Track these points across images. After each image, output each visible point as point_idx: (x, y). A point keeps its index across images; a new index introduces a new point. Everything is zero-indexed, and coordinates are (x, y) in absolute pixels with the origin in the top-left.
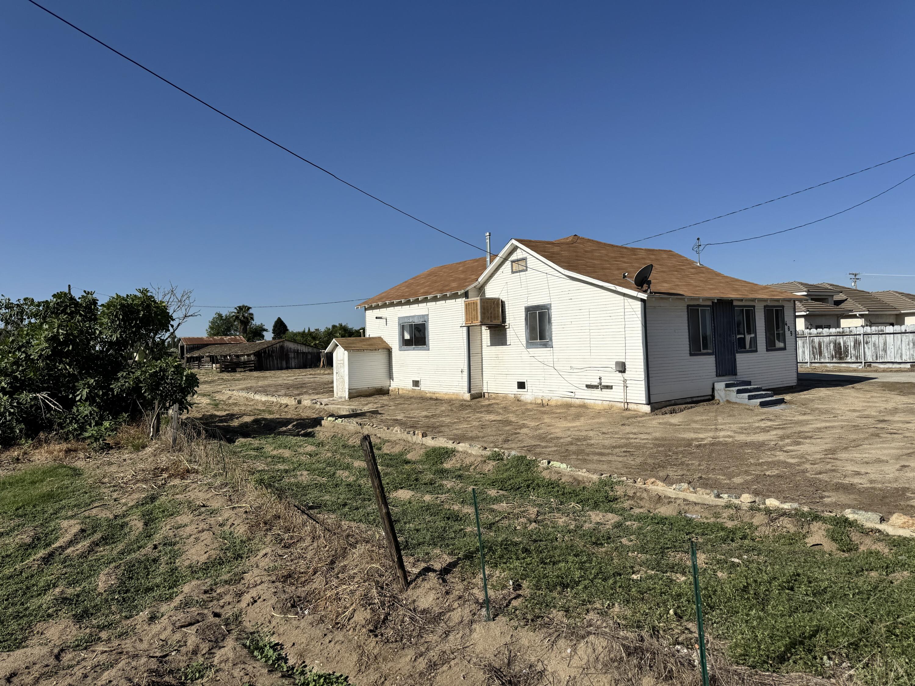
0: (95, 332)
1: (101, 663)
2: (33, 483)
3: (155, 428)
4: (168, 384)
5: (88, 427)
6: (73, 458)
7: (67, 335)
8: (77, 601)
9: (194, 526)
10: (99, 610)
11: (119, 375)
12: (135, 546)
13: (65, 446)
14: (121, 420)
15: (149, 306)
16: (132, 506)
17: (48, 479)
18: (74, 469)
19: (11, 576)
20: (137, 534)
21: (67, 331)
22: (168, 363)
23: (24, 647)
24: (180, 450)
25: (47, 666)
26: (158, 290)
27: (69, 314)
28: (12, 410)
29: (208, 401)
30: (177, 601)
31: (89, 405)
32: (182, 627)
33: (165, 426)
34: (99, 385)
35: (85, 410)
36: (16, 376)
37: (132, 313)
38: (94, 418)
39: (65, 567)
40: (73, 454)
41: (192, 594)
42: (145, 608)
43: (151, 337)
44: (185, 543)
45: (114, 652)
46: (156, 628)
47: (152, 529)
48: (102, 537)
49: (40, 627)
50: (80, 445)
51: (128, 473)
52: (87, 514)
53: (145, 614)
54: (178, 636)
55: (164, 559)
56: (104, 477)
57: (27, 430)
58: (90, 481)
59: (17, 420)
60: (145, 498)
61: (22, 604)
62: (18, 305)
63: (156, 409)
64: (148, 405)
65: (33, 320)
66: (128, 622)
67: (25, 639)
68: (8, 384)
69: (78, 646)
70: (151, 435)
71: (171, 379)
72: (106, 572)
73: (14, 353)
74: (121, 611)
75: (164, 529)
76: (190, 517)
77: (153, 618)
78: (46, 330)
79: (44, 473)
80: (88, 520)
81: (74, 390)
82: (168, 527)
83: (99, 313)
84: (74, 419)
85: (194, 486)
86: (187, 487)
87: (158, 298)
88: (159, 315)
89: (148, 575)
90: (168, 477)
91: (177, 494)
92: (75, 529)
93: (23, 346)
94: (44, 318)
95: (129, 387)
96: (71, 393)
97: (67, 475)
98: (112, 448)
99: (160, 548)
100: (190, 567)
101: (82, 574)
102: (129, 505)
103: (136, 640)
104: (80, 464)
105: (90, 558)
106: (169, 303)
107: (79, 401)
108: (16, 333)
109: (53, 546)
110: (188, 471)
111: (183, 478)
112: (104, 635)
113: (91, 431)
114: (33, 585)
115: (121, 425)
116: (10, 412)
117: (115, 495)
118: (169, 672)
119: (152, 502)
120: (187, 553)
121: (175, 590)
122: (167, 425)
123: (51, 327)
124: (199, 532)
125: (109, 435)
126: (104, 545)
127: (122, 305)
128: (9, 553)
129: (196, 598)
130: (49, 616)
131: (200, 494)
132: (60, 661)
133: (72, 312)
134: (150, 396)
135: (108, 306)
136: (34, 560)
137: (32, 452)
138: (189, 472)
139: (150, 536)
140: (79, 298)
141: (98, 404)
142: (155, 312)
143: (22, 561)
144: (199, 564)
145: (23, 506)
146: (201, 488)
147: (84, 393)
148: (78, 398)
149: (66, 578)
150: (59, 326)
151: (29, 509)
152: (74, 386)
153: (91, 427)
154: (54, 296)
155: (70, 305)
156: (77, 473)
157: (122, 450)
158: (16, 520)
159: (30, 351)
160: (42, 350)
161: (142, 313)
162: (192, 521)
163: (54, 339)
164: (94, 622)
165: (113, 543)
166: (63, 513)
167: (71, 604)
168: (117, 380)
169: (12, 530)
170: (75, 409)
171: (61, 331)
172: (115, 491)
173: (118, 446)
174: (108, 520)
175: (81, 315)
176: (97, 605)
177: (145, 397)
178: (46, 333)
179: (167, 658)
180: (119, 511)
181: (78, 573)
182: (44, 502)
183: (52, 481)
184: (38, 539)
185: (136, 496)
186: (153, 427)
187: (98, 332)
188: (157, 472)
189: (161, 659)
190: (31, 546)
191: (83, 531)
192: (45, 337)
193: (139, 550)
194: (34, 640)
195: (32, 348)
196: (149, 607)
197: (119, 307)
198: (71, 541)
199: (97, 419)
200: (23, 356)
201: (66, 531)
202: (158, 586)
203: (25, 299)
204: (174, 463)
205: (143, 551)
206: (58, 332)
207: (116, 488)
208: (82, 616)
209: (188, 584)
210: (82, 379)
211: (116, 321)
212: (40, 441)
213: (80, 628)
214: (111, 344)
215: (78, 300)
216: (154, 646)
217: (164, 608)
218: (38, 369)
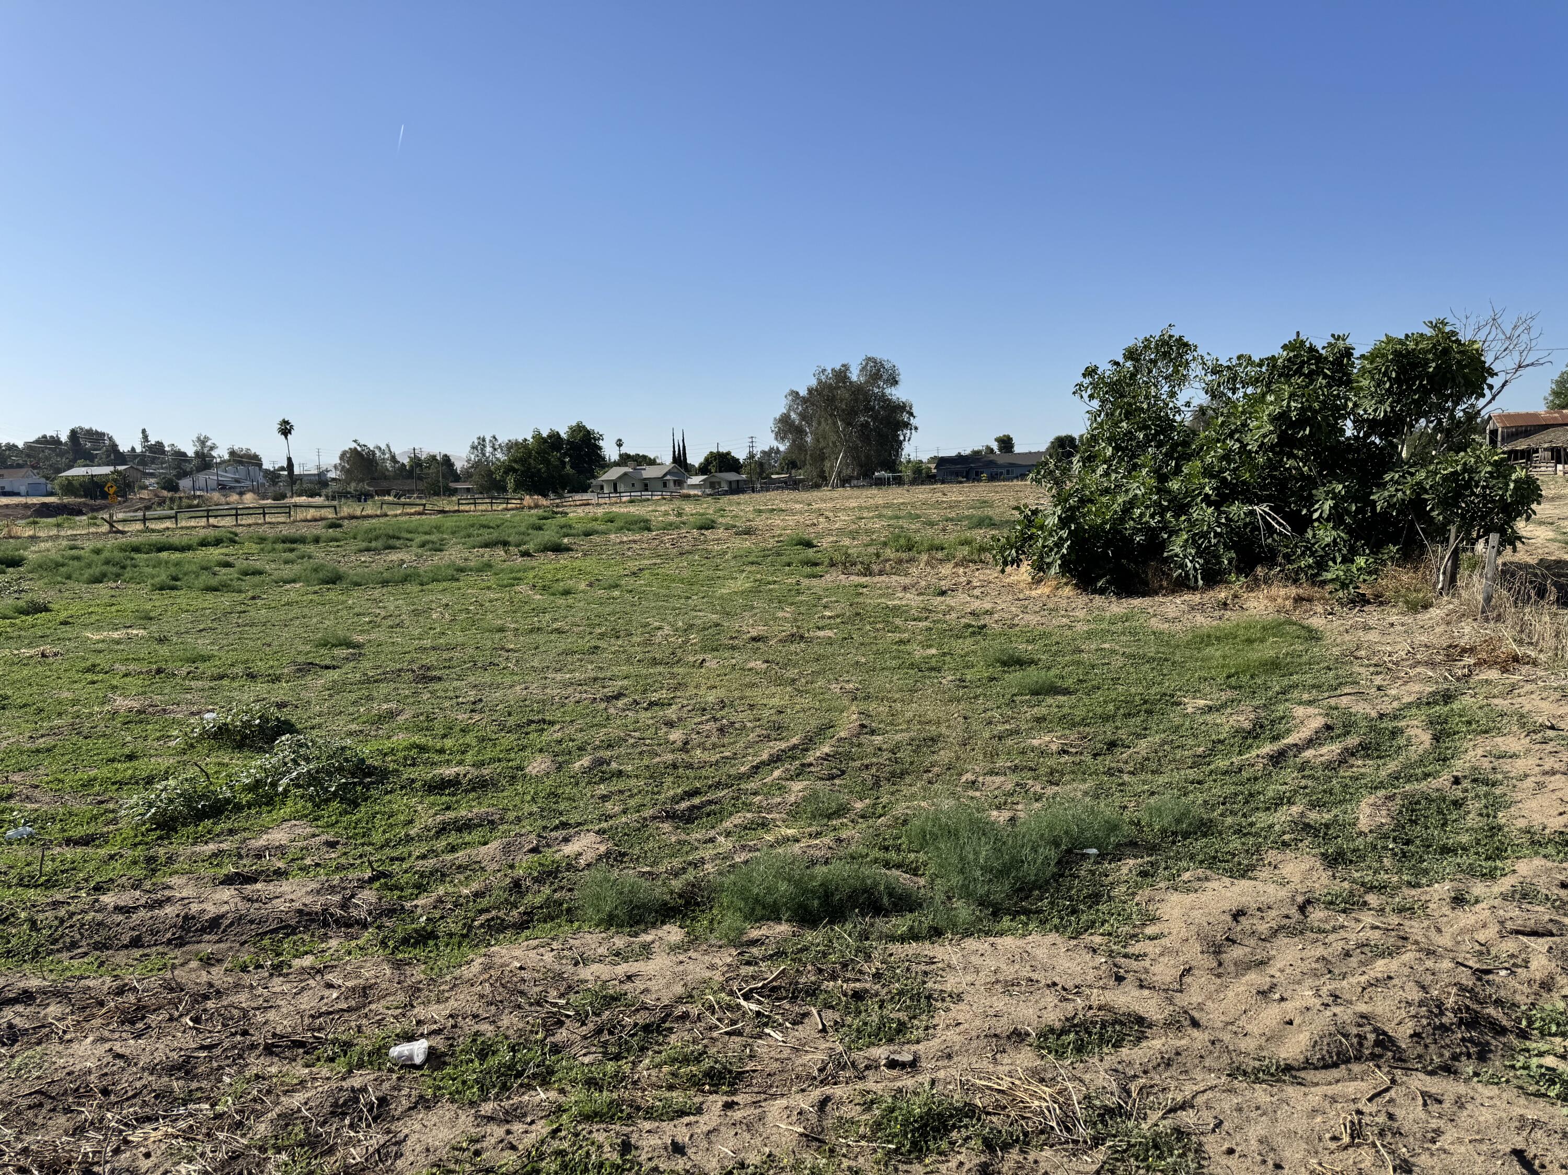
0: (1346, 405)
1: (1372, 943)
2: (1250, 641)
3: (1448, 575)
4: (1477, 496)
5: (1331, 563)
6: (1306, 611)
7: (1302, 410)
8: (1326, 834)
9: (1532, 761)
10: (1363, 858)
11: (1387, 477)
12: (1419, 771)
13: (1293, 591)
14: (1386, 556)
15: (1446, 351)
16: (1409, 704)
17: (1271, 639)
18: (1309, 630)
19: (1227, 772)
20: (1420, 751)
21: (1302, 403)
22: (1479, 457)
23: (1250, 878)
24: (1499, 618)
25: (1287, 917)
26: (1464, 320)
27: (1306, 376)
28: (1219, 530)
29: (1551, 535)
30: (1505, 884)
31: (1333, 528)
32: (1518, 932)
33: (1467, 573)
34: (1351, 496)
35: (1326, 535)
36: (1225, 478)
37: (1414, 366)
38: (1340, 550)
39: (1303, 777)
40: (1305, 604)
41: (1534, 881)
42: (1443, 879)
43: (1447, 410)
44: (1514, 787)
45: (1393, 933)
46: (1466, 918)
47: (1448, 748)
48: (1360, 744)
49: (1272, 856)
50: (1316, 592)
51: (1398, 647)
52: (1333, 702)
53: (1443, 889)
54: (1510, 945)
55: (1474, 806)
56: (1358, 648)
57: (1239, 561)
58: (1336, 651)
59: (1225, 544)
60: (1433, 694)
61: (1244, 815)
62: (1228, 367)
63: (1452, 540)
64: (1439, 533)
65: (1250, 390)
66: (1413, 892)
67: (1252, 867)
68: (1214, 489)
69: (1331, 903)
70: (1440, 586)
71: (1484, 487)
72: (1371, 801)
73: (1224, 441)
74: (1400, 872)
75: (1471, 753)
76: (1523, 741)
77: (1458, 901)
78: (1271, 403)
79: (1264, 628)
80: (1335, 712)
81: (1310, 501)
82: (1480, 752)
83: (1355, 371)
84: (1309, 549)
85: (1529, 687)
86: (1513, 687)
87: (1464, 336)
88: (1465, 366)
89: (1445, 824)
90: (1475, 664)
91: (1494, 697)
92: (1317, 723)
93: (1237, 430)
94: (1268, 385)
95: (1403, 500)
96: (1304, 506)
97: (1298, 637)
98: (1369, 602)
99: (1466, 784)
100: (1529, 832)
101: (1331, 794)
102: (1404, 701)
103: (1429, 927)
104: (1317, 622)
105: (1341, 773)
106: (1486, 344)
107: (1317, 520)
108: (1225, 411)
109: (1286, 741)
110: (1516, 659)
111: (1505, 670)
112: (1372, 899)
113: (1335, 571)
114: (1259, 793)
115: (1385, 565)
116: (1215, 532)
117: (1378, 680)
118: (1496, 1001)
119: (1446, 703)
120: (1520, 805)
121: (1499, 864)
122: (1472, 571)
123: (1279, 399)
124: (1545, 773)
125: (1365, 581)
126: (1364, 757)
127: (1397, 353)
128: (1222, 737)
129: (1545, 891)
130: (1285, 844)
131: (1544, 705)
132: (1306, 917)
133: (1311, 372)
134: (1441, 518)
135: (1371, 357)
136: (1258, 756)
137: (1245, 595)
138: (1518, 661)
139: (1444, 760)
140: (1324, 348)
141: (1347, 526)
142: (1459, 362)
143: (1240, 753)
144: (1547, 831)
145: (1237, 673)
146: (1544, 695)
147: (1326, 508)
148: (1316, 515)
149: (1307, 794)
150: (1292, 396)
151: (1245, 679)
152: (1311, 496)
153: (1335, 563)
154: (1285, 347)
155: (1309, 359)
156: (1313, 636)
157: (1387, 608)
158: (1229, 693)
159: (1247, 439)
160: (1264, 436)
161: (1434, 365)
162: (1528, 751)
163: (1281, 418)
164: (1356, 875)
165: (1381, 758)
166: (1295, 694)
167: (1316, 836)
168: (1383, 486)
169: (1224, 706)
170: (1310, 534)
171: (1293, 404)
172: (1378, 673)
173: (1379, 600)
174: (1366, 717)
175: (1325, 376)
176: (1359, 850)
177: (1432, 518)
178: (1271, 407)
179: (1491, 977)
180: (1388, 707)
181: (1325, 791)
182: (1266, 672)
183: (1276, 642)
184: (1261, 727)
185: (1416, 687)
186: (1444, 573)
187: (1350, 405)
188: (1454, 653)
189: (1481, 974)
190: (1252, 735)
191: (1328, 728)
192: (1269, 415)
193: (1425, 779)
194: (1265, 873)
195: (1249, 435)
196: (1451, 880)
197: (1390, 357)
198: (1311, 740)
199: (1345, 551)
200: (1237, 445)
201: (1302, 723)
202: (1464, 849)
203: (1239, 358)
204: (1486, 641)
205: (1435, 783)
206: (1289, 406)
207: (1379, 669)
208: (1336, 860)
209: (1525, 860)
210: (1324, 485)
211: (1384, 383)
212: (1256, 580)
213: (1334, 876)
214: (1373, 425)
215: (1321, 351)
216: (1463, 947)
217: (1478, 888)
218: (1256, 466)
